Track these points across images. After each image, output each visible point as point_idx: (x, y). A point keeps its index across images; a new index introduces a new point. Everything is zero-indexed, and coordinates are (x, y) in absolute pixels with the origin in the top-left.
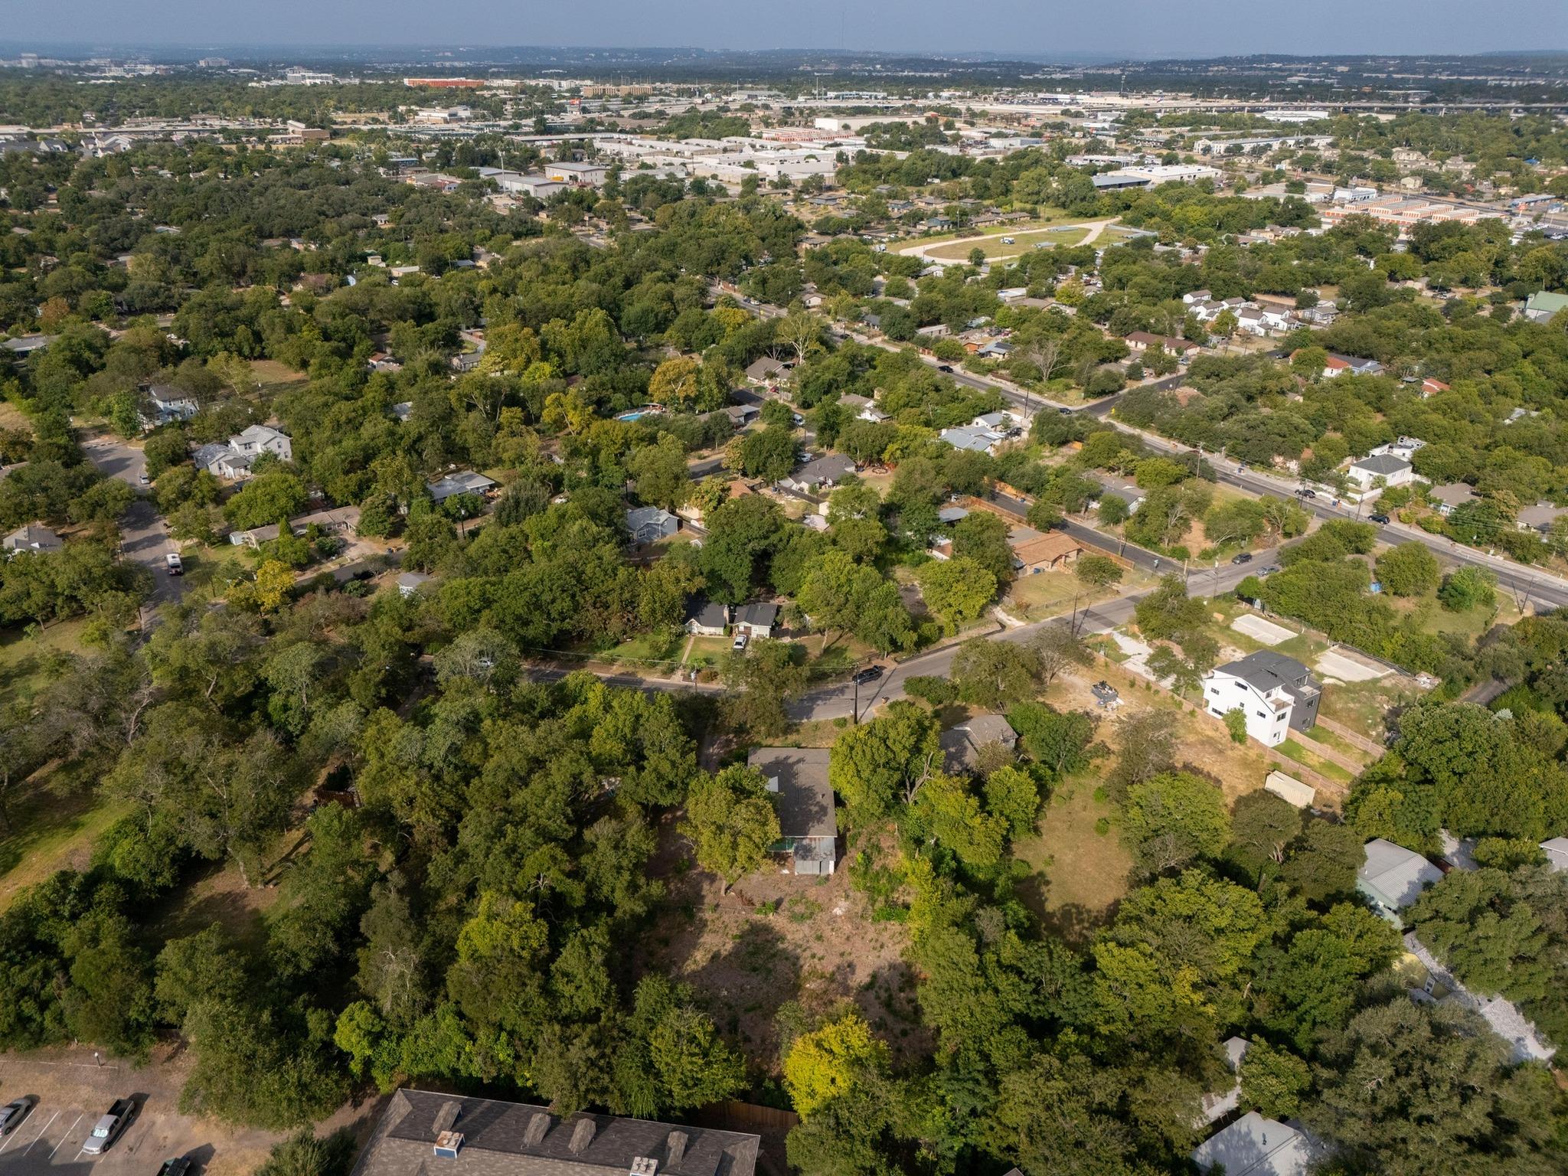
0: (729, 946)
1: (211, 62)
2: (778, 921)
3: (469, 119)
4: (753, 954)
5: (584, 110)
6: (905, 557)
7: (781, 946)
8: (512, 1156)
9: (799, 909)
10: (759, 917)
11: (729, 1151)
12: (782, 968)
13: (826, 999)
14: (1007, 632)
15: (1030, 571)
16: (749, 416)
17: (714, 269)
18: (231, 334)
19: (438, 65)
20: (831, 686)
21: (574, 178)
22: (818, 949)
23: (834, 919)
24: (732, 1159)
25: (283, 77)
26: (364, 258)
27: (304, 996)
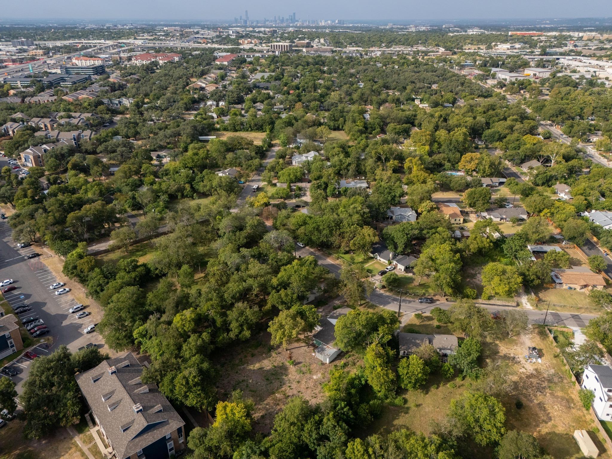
0: (268, 368)
1: (447, 26)
2: (292, 369)
3: (519, 48)
4: (273, 374)
5: (575, 46)
6: (502, 259)
7: (284, 377)
8: (120, 383)
9: (304, 369)
10: (288, 364)
11: (170, 421)
12: (276, 384)
13: (278, 402)
14: (518, 309)
15: (565, 287)
16: (501, 183)
17: (554, 119)
18: (338, 121)
19: (538, 26)
20: (407, 299)
21: (535, 75)
22: (294, 385)
23: (311, 378)
24: (169, 424)
25: (466, 31)
26: (413, 100)
27: (141, 316)
